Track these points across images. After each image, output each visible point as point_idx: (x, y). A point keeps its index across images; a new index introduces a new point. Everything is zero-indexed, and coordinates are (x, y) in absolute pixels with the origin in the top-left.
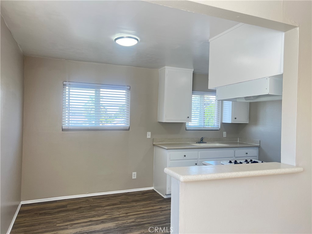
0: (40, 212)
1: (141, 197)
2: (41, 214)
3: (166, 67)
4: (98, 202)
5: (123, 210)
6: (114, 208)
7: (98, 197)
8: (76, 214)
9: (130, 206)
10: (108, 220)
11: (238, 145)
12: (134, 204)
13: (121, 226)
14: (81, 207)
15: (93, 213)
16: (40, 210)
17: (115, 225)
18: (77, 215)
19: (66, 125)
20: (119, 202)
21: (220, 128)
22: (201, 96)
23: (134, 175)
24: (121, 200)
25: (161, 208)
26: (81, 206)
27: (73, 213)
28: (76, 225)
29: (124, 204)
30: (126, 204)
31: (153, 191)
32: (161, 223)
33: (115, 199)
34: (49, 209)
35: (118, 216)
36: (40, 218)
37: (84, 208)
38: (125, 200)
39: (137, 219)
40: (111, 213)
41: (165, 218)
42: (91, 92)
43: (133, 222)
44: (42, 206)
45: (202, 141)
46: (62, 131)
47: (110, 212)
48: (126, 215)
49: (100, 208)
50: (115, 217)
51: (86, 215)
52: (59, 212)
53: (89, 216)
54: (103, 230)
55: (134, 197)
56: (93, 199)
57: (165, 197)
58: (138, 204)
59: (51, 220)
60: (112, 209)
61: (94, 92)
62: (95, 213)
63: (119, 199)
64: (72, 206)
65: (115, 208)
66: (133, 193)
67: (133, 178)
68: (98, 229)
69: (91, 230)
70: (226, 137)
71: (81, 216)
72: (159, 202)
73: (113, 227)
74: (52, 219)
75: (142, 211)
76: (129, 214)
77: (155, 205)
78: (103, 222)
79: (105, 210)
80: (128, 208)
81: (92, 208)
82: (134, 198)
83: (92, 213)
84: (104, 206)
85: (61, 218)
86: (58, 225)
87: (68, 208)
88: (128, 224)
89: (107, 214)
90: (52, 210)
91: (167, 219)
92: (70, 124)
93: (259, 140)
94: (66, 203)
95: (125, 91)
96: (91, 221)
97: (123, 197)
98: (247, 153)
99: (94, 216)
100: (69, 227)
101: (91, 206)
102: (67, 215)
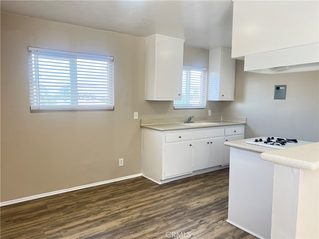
0: (13, 219)
1: (133, 186)
2: (15, 221)
3: (157, 35)
4: (85, 197)
5: (121, 204)
6: (108, 202)
7: (81, 191)
8: (64, 215)
9: (126, 198)
10: (108, 218)
11: (222, 124)
12: (129, 195)
13: (128, 223)
14: (66, 206)
15: (86, 212)
16: (11, 216)
17: (120, 223)
18: (66, 217)
19: (35, 105)
20: (111, 194)
21: (205, 106)
22: (187, 71)
23: (121, 162)
24: (112, 192)
25: (162, 196)
26: (66, 204)
27: (59, 215)
28: (71, 230)
29: (118, 196)
30: (120, 196)
31: (143, 178)
32: (171, 213)
33: (104, 191)
34: (24, 213)
35: (118, 211)
36: (16, 226)
37: (70, 207)
38: (116, 191)
39: (142, 212)
40: (108, 209)
41: (173, 207)
42: (66, 63)
43: (140, 216)
44: (12, 210)
45: (189, 121)
46: (31, 112)
47: (106, 208)
48: (127, 209)
49: (91, 205)
50: (116, 214)
51: (78, 215)
52: (40, 215)
53: (82, 216)
54: (109, 231)
55: (125, 186)
56: (76, 194)
57: (160, 183)
58: (134, 194)
59: (35, 228)
60: (106, 204)
61: (68, 62)
62: (88, 211)
63: (109, 191)
64: (53, 206)
65: (110, 201)
66: (121, 182)
67: (120, 165)
68: (102, 231)
69: (94, 234)
70: (211, 115)
71: (72, 217)
72: (156, 189)
73: (119, 227)
74: (34, 226)
75: (143, 202)
76: (130, 208)
77: (153, 193)
78: (103, 221)
79: (99, 206)
80: (124, 200)
81: (81, 206)
82: (126, 188)
83: (84, 212)
84: (95, 201)
85: (45, 223)
86: (46, 233)
87: (49, 209)
88: (135, 220)
89: (104, 211)
90: (29, 214)
91: (175, 208)
92: (41, 104)
93: (245, 118)
94: (45, 203)
95: (106, 63)
96: (87, 222)
97: (112, 188)
98: (235, 131)
99: (88, 216)
100: (62, 233)
101: (78, 203)
102: (52, 218)
